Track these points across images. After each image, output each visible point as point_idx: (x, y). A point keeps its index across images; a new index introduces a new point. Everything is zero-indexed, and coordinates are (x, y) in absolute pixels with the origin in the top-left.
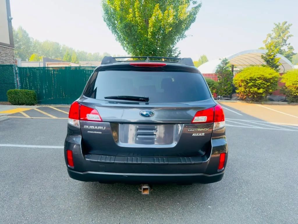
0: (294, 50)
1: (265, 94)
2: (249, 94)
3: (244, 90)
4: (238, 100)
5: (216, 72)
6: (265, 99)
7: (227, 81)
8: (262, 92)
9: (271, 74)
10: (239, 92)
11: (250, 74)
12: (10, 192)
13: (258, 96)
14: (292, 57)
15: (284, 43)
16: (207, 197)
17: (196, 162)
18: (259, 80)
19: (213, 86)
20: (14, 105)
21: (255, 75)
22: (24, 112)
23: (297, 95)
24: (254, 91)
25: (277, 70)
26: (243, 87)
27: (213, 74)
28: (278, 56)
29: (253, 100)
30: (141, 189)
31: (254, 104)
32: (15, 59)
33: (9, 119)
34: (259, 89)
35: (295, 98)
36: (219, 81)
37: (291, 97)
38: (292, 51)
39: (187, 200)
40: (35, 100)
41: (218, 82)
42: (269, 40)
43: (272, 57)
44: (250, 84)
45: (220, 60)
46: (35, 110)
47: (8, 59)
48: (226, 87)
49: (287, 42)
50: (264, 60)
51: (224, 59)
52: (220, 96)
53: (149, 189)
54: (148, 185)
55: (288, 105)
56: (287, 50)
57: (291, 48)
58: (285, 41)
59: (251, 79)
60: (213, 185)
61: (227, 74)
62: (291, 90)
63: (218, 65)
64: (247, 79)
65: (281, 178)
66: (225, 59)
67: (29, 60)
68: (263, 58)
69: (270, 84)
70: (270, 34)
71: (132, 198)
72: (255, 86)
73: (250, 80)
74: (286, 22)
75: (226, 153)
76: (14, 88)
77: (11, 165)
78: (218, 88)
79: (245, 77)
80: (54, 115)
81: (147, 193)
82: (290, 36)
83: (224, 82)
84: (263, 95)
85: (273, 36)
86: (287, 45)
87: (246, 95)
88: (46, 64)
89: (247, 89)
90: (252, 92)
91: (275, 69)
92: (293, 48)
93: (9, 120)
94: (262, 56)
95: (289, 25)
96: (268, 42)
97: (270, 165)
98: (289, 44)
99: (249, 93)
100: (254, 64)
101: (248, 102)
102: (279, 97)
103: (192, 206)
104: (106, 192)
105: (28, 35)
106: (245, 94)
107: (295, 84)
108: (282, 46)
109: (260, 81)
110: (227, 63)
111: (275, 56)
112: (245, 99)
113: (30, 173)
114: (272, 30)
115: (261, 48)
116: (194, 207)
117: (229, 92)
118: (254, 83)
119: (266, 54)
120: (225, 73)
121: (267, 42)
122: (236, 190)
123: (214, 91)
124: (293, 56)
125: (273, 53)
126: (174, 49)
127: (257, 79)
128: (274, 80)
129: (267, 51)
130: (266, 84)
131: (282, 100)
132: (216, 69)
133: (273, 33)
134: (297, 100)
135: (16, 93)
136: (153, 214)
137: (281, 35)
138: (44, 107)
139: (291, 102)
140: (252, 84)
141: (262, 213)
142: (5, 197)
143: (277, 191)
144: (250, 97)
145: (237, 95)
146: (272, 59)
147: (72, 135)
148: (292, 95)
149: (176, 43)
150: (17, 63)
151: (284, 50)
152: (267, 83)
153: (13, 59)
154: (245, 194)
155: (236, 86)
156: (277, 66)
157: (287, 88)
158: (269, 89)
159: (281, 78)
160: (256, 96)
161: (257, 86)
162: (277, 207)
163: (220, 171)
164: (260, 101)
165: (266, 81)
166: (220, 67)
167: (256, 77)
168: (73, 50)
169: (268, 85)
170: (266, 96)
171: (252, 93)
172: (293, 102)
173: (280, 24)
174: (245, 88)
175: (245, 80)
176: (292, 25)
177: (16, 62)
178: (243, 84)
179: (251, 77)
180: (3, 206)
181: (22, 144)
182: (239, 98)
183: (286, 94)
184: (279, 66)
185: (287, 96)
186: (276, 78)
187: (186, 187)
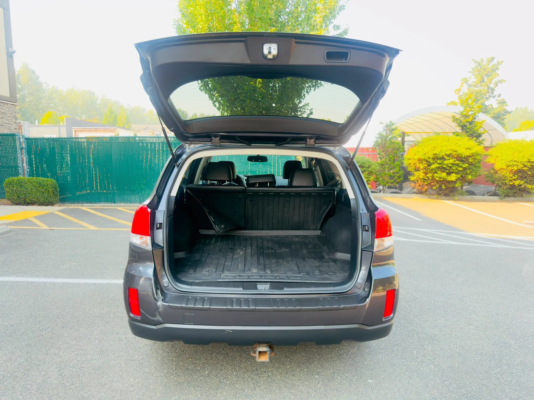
0: (507, 105)
1: (461, 183)
2: (433, 184)
3: (423, 176)
4: (414, 193)
5: (374, 145)
6: (460, 191)
7: (394, 160)
8: (455, 180)
9: (470, 149)
10: (414, 180)
11: (433, 149)
12: (24, 362)
13: (449, 186)
14: (505, 117)
15: (490, 94)
16: (364, 364)
17: (346, 306)
18: (449, 159)
19: (370, 169)
20: (17, 204)
21: (442, 150)
22: (36, 217)
23: (514, 184)
24: (441, 178)
25: (479, 142)
26: (422, 171)
27: (370, 148)
28: (481, 117)
29: (440, 192)
30: (255, 352)
31: (441, 200)
32: (19, 123)
33: (10, 231)
34: (449, 174)
35: (512, 189)
36: (379, 161)
37: (505, 188)
38: (505, 107)
39: (331, 371)
40: (56, 196)
41: (378, 163)
42: (465, 89)
43: (470, 119)
44: (433, 167)
45: (381, 124)
46: (56, 214)
47: (6, 122)
48: (391, 171)
49: (496, 93)
50: (457, 125)
51: (388, 123)
52: (383, 187)
53: (268, 353)
54: (267, 346)
55: (500, 202)
56: (495, 105)
57: (503, 103)
58: (493, 90)
59: (436, 158)
60: (374, 343)
61: (393, 149)
62: (504, 175)
63: (378, 133)
64: (429, 158)
65: (488, 330)
66: (391, 122)
67: (39, 122)
68: (454, 120)
69: (467, 165)
70: (467, 78)
71: (238, 369)
72: (442, 169)
73: (434, 159)
74: (493, 59)
75: (397, 289)
76: (17, 174)
77: (21, 314)
78: (378, 173)
79: (425, 154)
80: (90, 224)
81: (265, 359)
82: (501, 81)
83: (389, 162)
84: (457, 185)
85: (470, 82)
86: (496, 98)
87: (427, 185)
88: (74, 130)
89: (429, 175)
90: (437, 179)
91: (476, 141)
92: (506, 102)
93: (10, 234)
94: (454, 117)
95: (498, 63)
96: (464, 92)
97: (471, 308)
98: (499, 96)
99: (432, 182)
100: (439, 131)
101: (431, 196)
102: (484, 188)
103: (341, 381)
104: (192, 358)
105: (38, 78)
106: (426, 183)
107: (510, 166)
108: (487, 98)
109: (452, 161)
110: (393, 130)
111: (475, 118)
112: (426, 191)
113: (56, 328)
114: (470, 72)
115: (451, 102)
116: (344, 381)
117: (398, 180)
118: (440, 164)
119: (460, 113)
120: (390, 147)
121: (462, 92)
122: (414, 352)
123: (372, 178)
124: (506, 115)
125: (472, 112)
126: (300, 105)
127: (445, 157)
128: (475, 159)
129: (462, 109)
130: (461, 165)
131: (490, 193)
132: (375, 140)
133: (470, 77)
134: (515, 192)
135: (20, 184)
136: (274, 395)
137: (485, 80)
138: (72, 208)
139: (505, 196)
140: (438, 165)
141: (458, 390)
142: (16, 372)
143: (482, 353)
144: (434, 188)
145: (413, 184)
146: (471, 123)
147: (136, 261)
148: (506, 184)
149: (304, 95)
150: (21, 130)
151: (492, 105)
152: (463, 163)
153: (15, 123)
154: (428, 357)
155: (410, 169)
156: (479, 136)
157: (496, 172)
158: (467, 174)
159: (487, 156)
160: (445, 187)
161: (446, 169)
162: (482, 380)
163: (387, 320)
164: (452, 194)
165: (461, 161)
166: (381, 136)
167: (444, 154)
168: (120, 104)
169: (466, 168)
170: (462, 187)
171: (437, 182)
172: (507, 196)
173: (482, 60)
174: (426, 174)
175: (424, 159)
176: (503, 62)
177: (20, 127)
178: (422, 167)
179: (436, 154)
180: (14, 387)
181: (38, 276)
182: (415, 190)
183: (496, 182)
184: (483, 135)
185: (498, 185)
186: (478, 155)
187: (328, 348)
